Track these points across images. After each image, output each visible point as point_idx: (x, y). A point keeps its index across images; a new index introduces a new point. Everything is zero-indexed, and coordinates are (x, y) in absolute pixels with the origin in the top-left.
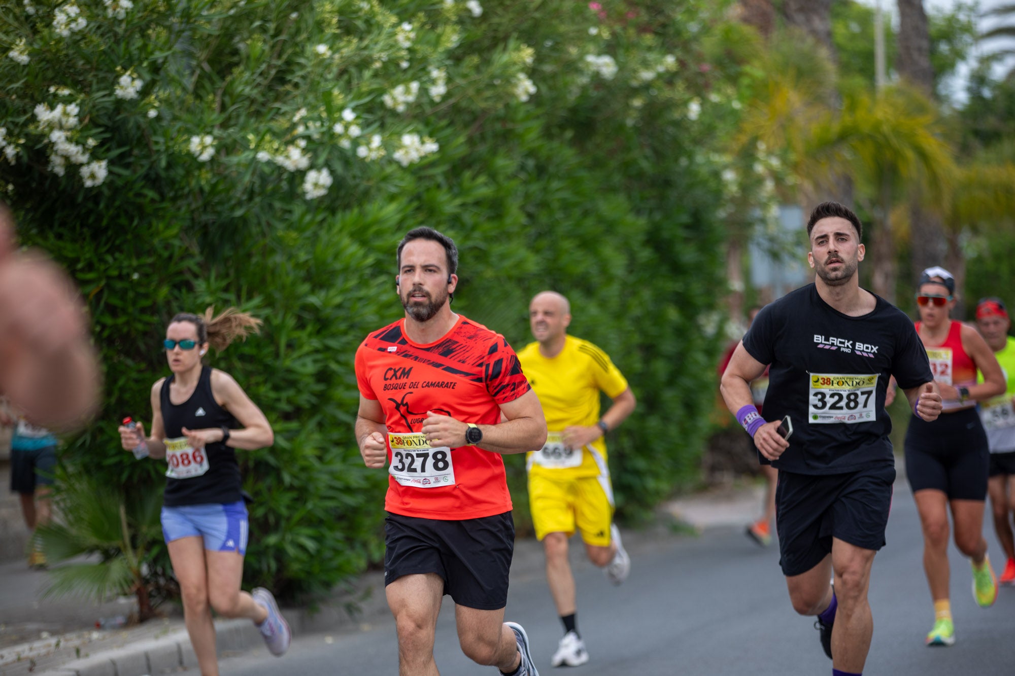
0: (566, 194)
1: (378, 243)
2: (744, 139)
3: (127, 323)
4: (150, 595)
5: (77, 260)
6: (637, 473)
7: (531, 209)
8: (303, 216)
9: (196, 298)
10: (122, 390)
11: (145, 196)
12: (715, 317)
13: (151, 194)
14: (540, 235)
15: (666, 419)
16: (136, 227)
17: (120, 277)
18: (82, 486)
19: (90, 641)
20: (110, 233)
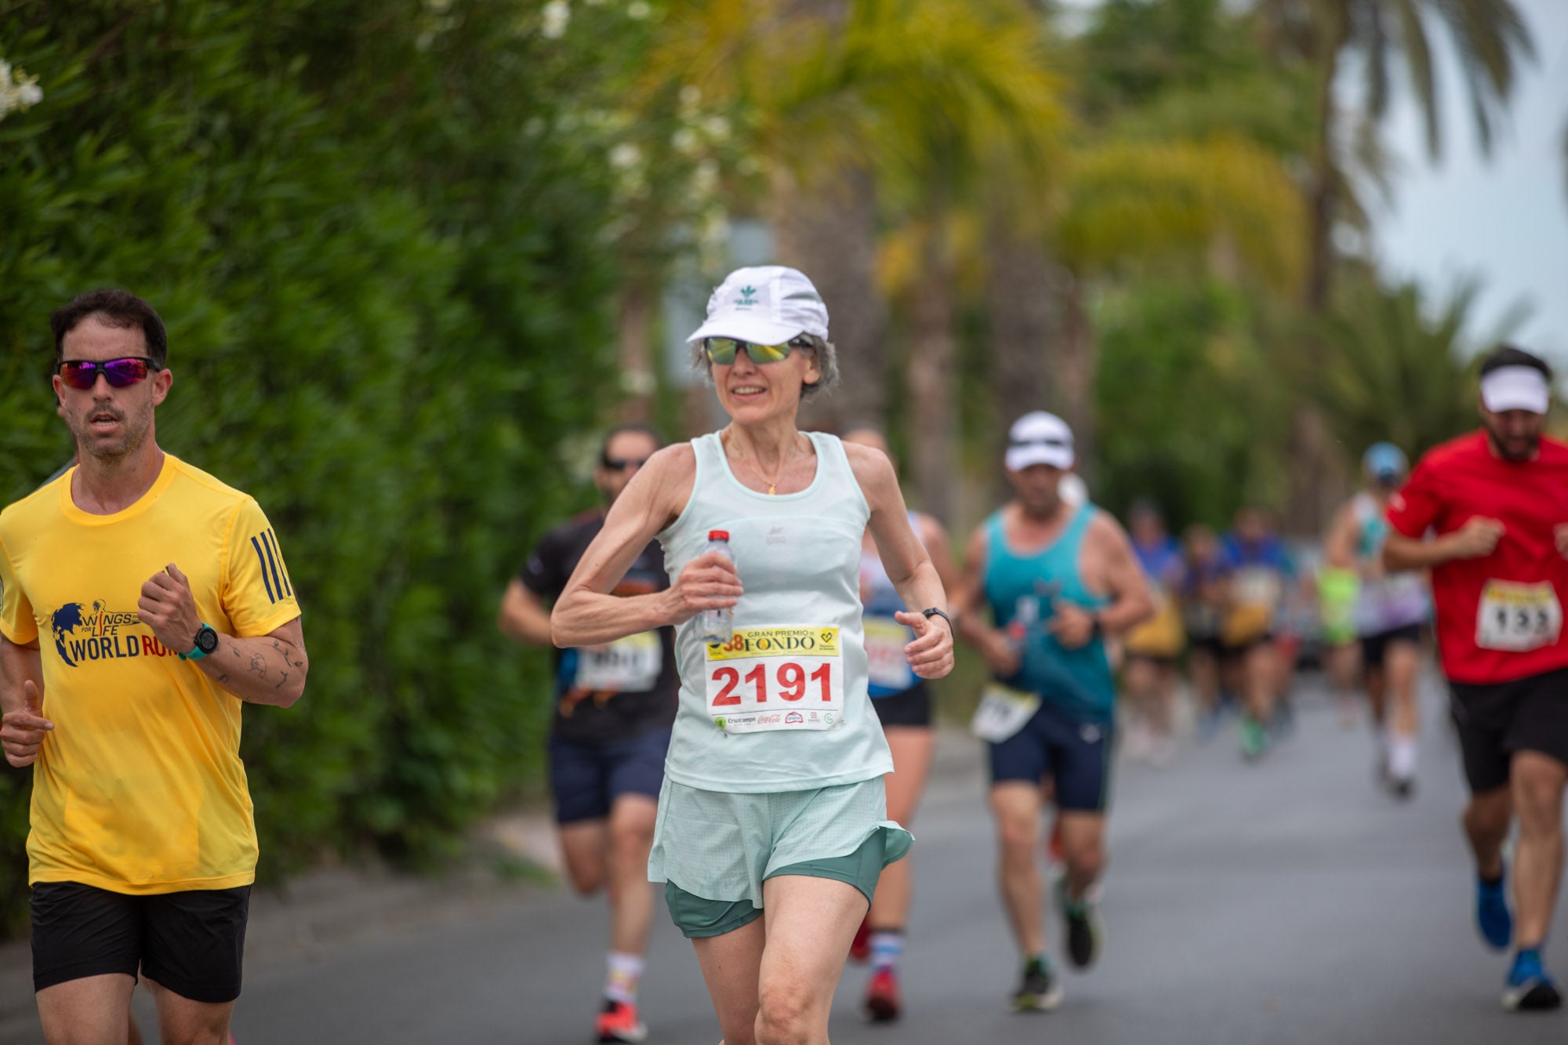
0: (290, 190)
2: (655, 81)
6: (433, 760)
7: (220, 217)
12: (590, 441)
14: (237, 273)
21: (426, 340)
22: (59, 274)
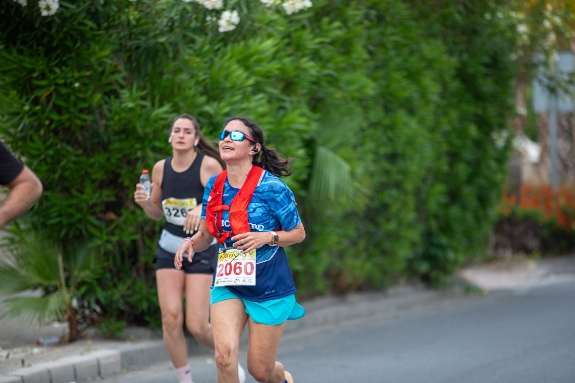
0: (397, 38)
1: (258, 69)
3: (69, 119)
4: (78, 322)
5: (33, 71)
7: (371, 48)
8: (203, 46)
9: (121, 103)
10: (64, 169)
11: (86, 25)
12: (505, 134)
13: (90, 24)
14: (377, 68)
15: (464, 208)
16: (79, 48)
17: (65, 85)
18: (31, 238)
19: (32, 354)
20: (59, 51)
21: (444, 94)
22: (313, 67)
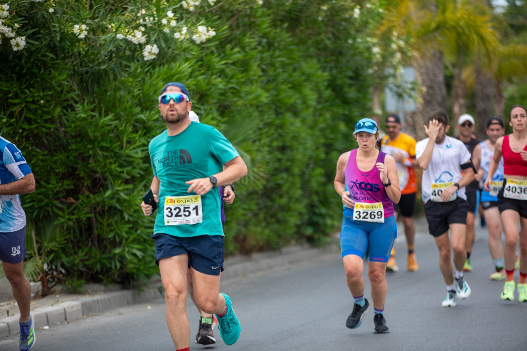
0: (283, 59)
2: (383, 29)
3: (37, 128)
4: (48, 281)
5: (9, 92)
7: (264, 67)
8: (136, 70)
9: (76, 114)
11: (48, 56)
13: (51, 55)
14: (269, 81)
16: (42, 74)
17: (33, 102)
19: (14, 307)
20: (28, 77)
21: (320, 100)
22: (221, 82)
